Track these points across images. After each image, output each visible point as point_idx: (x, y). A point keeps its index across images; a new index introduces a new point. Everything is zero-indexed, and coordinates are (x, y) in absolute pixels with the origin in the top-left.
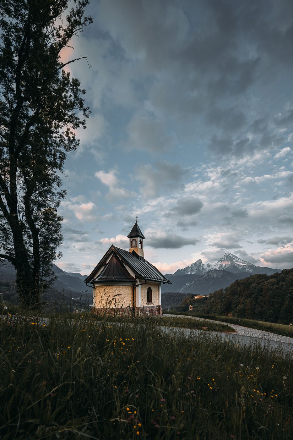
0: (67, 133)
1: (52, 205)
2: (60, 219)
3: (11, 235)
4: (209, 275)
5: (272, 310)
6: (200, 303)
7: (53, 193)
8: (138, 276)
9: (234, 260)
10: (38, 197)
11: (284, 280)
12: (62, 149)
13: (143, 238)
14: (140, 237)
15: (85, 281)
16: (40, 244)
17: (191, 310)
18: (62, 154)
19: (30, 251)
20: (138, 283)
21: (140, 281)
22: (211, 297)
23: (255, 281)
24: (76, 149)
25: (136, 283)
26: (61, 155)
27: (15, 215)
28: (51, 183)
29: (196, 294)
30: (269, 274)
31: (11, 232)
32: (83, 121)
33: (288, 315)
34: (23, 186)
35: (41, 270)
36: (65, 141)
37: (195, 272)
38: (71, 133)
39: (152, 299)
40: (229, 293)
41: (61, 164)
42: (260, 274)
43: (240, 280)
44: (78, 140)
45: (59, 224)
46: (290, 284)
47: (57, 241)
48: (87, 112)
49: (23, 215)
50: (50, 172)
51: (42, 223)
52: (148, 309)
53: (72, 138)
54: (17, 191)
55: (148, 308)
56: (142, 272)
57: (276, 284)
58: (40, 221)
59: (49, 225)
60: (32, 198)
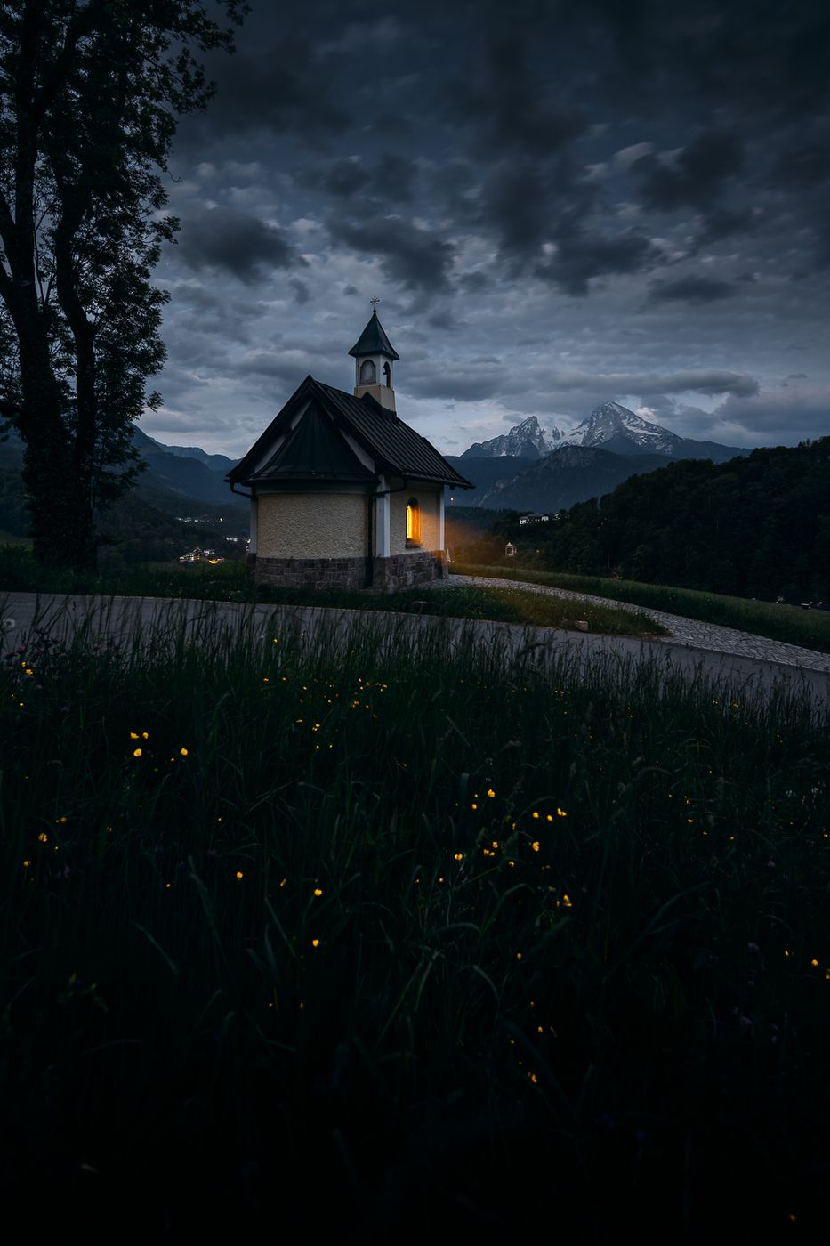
0: (183, 62)
1: (137, 258)
2: (158, 297)
3: (13, 339)
4: (557, 460)
5: (728, 558)
6: (533, 536)
7: (141, 224)
8: (383, 466)
9: (625, 422)
10: (96, 235)
11: (759, 479)
12: (164, 105)
13: (394, 356)
14: (387, 355)
15: (228, 478)
16: (99, 369)
17: (510, 555)
18: (166, 119)
19: (69, 387)
20: (383, 487)
21: (387, 482)
22: (563, 521)
23: (681, 478)
24: (204, 107)
25: (376, 488)
26: (163, 120)
27: (27, 283)
28: (137, 197)
29: (522, 511)
30: (719, 460)
31: (13, 331)
32: (227, 33)
33: (771, 572)
34: (55, 200)
35: (97, 442)
36: (174, 84)
37: (520, 451)
38: (194, 63)
40: (614, 510)
41: (161, 146)
42: (694, 461)
43: (643, 475)
44: (211, 83)
45: (156, 312)
46: (775, 488)
47: (150, 361)
48: (238, 9)
49: (50, 283)
50: (132, 164)
51: (105, 307)
52: (410, 563)
53: (193, 78)
54: (35, 215)
55: (409, 560)
56: (393, 455)
57: (737, 488)
58: (101, 303)
59: (126, 315)
60: (78, 235)
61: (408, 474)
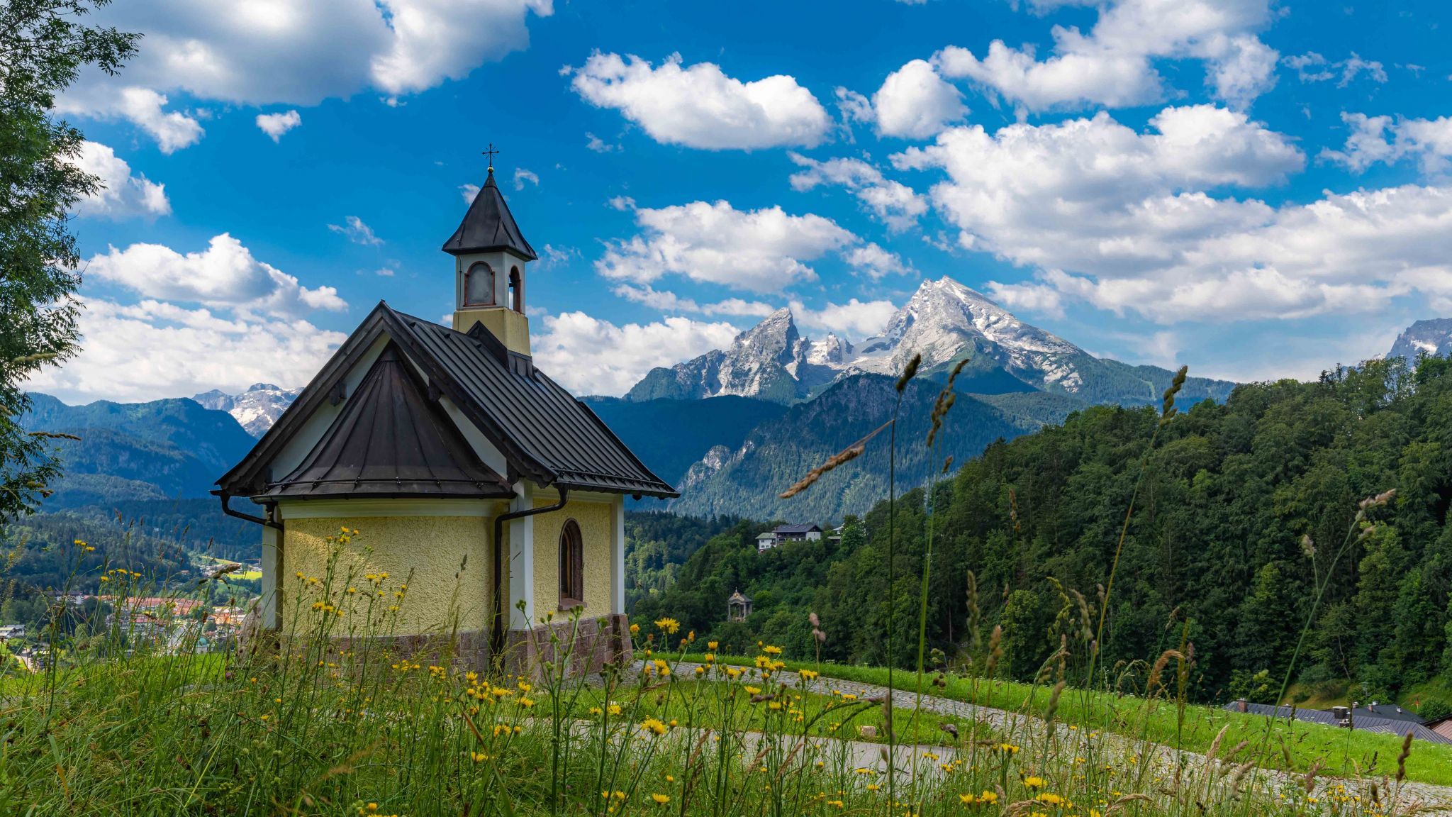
4: (836, 405)
5: (1192, 615)
6: (789, 576)
8: (523, 466)
11: (1246, 448)
13: (528, 256)
14: (513, 251)
15: (219, 488)
17: (737, 619)
20: (523, 504)
21: (530, 493)
22: (855, 541)
23: (1094, 446)
25: (509, 505)
29: (764, 520)
33: (1277, 643)
37: (756, 387)
39: (585, 581)
40: (956, 517)
46: (1279, 469)
52: (565, 640)
55: (567, 635)
57: (1205, 467)
61: (566, 479)
